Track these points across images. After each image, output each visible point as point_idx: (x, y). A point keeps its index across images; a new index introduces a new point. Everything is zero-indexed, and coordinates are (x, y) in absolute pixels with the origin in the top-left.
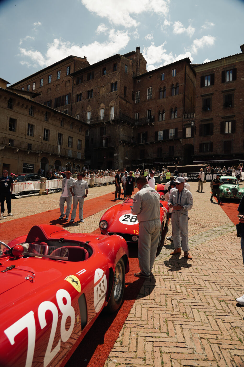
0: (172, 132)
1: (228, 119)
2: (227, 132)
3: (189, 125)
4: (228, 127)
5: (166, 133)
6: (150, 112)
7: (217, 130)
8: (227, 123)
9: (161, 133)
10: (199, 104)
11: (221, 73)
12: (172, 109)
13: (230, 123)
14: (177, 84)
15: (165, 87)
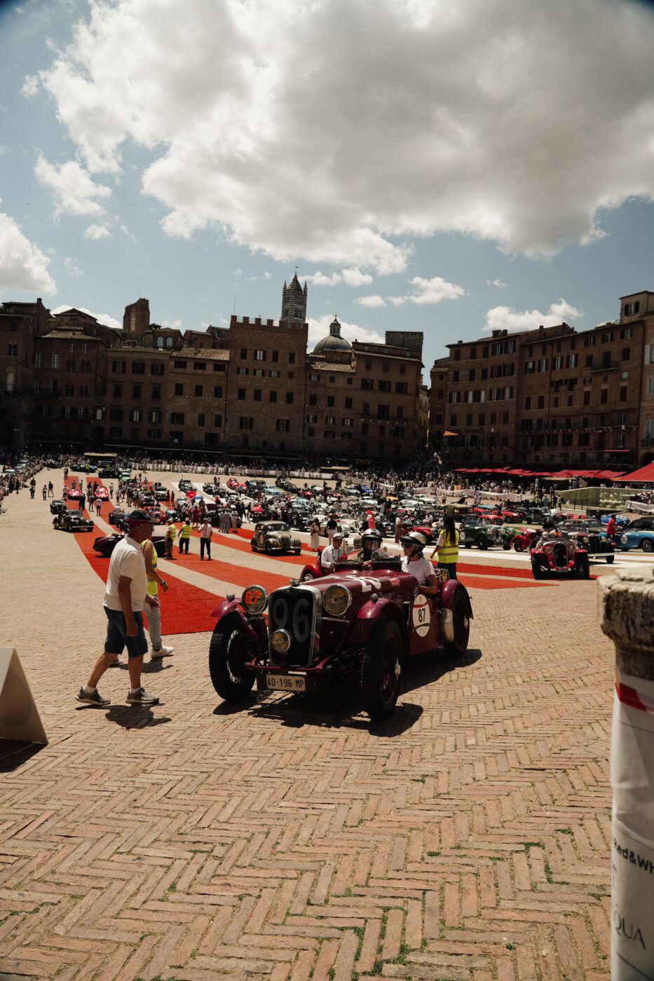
0: (81, 412)
1: (137, 408)
2: (135, 420)
3: (101, 407)
4: (136, 416)
5: (74, 411)
6: (55, 383)
7: (126, 417)
8: (135, 412)
9: (68, 410)
10: (110, 388)
11: (131, 363)
12: (82, 386)
13: (138, 413)
14: (88, 361)
15: (74, 360)
